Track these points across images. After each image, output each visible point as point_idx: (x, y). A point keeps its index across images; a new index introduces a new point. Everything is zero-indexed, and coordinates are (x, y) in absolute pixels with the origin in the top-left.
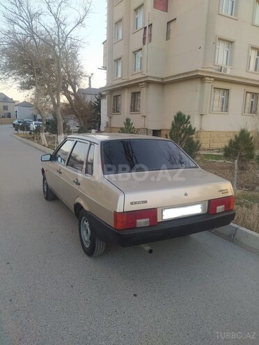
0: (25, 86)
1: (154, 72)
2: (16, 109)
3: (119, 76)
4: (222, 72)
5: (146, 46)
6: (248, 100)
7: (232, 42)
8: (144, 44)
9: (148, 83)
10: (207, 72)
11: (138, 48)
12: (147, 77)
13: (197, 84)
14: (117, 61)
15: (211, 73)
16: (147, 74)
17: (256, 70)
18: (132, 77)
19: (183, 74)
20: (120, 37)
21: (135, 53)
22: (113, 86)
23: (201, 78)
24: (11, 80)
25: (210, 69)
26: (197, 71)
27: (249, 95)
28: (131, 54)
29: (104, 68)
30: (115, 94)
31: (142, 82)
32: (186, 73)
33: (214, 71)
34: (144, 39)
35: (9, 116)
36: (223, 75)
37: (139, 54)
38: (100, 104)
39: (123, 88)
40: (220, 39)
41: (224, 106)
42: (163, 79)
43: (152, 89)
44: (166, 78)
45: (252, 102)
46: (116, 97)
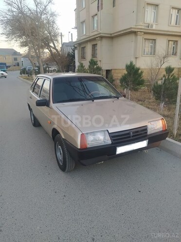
0: (24, 44)
1: (106, 30)
2: (22, 59)
3: (84, 33)
4: (150, 28)
5: (99, 12)
6: (170, 46)
7: (157, 5)
8: (98, 11)
9: (102, 37)
10: (138, 28)
11: (95, 13)
12: (100, 33)
13: (132, 37)
14: (83, 23)
15: (141, 29)
16: (101, 32)
17: (176, 24)
18: (92, 34)
19: (123, 30)
20: (84, 6)
21: (93, 17)
22: (80, 40)
23: (135, 33)
24: (13, 41)
25: (141, 26)
26: (131, 28)
27: (170, 42)
28: (91, 18)
29: (76, 28)
30: (82, 46)
31: (97, 37)
32: (125, 30)
33: (143, 27)
34: (98, 7)
35: (18, 65)
36: (150, 30)
37: (96, 18)
38: (74, 53)
39: (87, 42)
40: (147, 4)
41: (153, 51)
42: (111, 34)
43: (104, 41)
44: (113, 34)
45: (174, 47)
46: (83, 48)
